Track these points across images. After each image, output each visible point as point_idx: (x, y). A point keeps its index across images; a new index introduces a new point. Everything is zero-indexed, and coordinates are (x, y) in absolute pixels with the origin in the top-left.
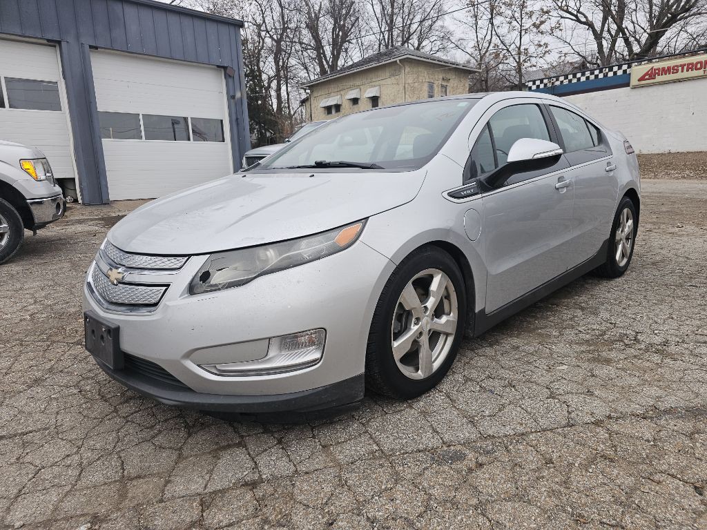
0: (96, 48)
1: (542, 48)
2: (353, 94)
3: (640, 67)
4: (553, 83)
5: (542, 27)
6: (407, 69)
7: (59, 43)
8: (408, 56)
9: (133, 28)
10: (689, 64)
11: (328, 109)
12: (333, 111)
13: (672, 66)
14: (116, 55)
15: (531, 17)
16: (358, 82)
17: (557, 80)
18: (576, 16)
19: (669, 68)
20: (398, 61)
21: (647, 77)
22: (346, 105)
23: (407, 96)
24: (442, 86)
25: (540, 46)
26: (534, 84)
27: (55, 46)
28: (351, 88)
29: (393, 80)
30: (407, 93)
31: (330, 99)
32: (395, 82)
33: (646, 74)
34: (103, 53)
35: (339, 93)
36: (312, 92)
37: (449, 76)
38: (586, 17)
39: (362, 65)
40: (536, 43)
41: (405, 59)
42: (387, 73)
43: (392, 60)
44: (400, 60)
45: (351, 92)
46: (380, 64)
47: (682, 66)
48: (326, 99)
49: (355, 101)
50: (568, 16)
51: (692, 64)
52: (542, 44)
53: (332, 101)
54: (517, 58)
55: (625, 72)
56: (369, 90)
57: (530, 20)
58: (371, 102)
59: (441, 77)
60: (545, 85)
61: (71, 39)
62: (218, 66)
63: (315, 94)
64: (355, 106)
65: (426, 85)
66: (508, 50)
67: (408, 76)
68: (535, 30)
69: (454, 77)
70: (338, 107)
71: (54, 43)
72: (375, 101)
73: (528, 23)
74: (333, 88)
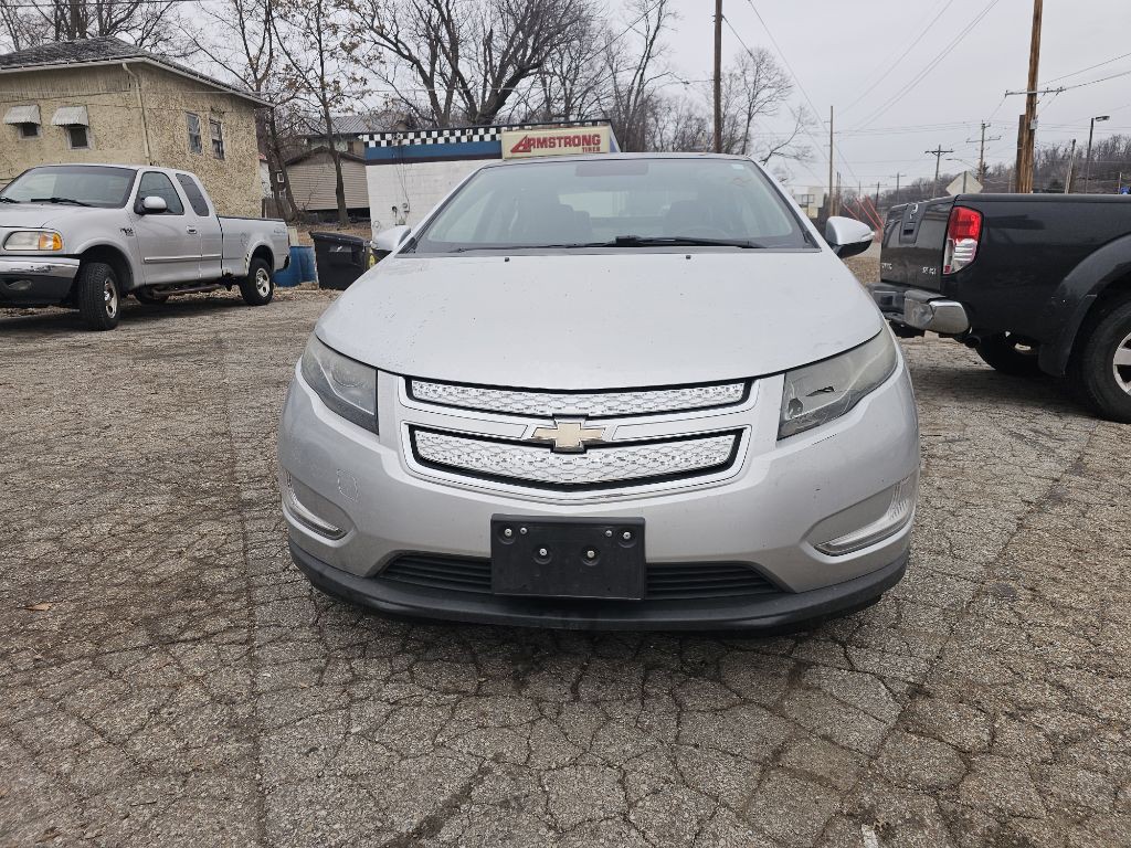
1: (358, 84)
2: (22, 114)
3: (510, 133)
4: (400, 142)
5: (356, 53)
6: (145, 83)
10: (566, 138)
13: (548, 136)
15: (335, 33)
16: (32, 92)
17: (405, 137)
18: (396, 45)
19: (545, 140)
20: (125, 66)
21: (521, 148)
22: (7, 134)
23: (149, 132)
24: (212, 122)
25: (355, 80)
26: (372, 138)
28: (14, 103)
29: (115, 98)
30: (150, 126)
32: (119, 102)
33: (520, 145)
37: (222, 106)
38: (409, 50)
40: (350, 75)
41: (138, 63)
42: (101, 83)
43: (112, 62)
44: (127, 64)
45: (18, 110)
46: (84, 65)
47: (560, 139)
49: (29, 129)
50: (386, 43)
51: (569, 138)
52: (358, 77)
54: (321, 94)
55: (493, 137)
56: (60, 111)
57: (334, 37)
58: (69, 134)
59: (208, 106)
60: (389, 143)
64: (31, 139)
65: (184, 115)
66: (304, 78)
67: (146, 94)
68: (345, 54)
69: (230, 109)
72: (77, 133)
73: (332, 42)
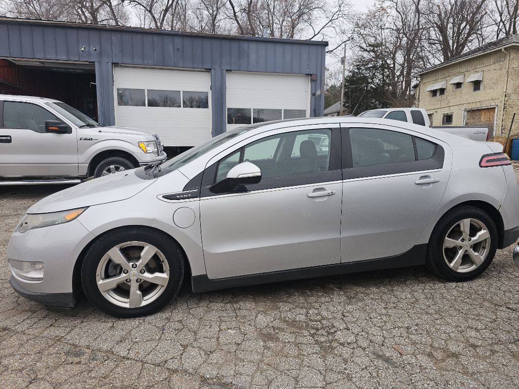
0: (231, 71)
2: (456, 80)
7: (210, 69)
8: (514, 44)
9: (253, 56)
11: (434, 93)
12: (438, 94)
14: (243, 73)
16: (463, 69)
20: (503, 50)
22: (450, 89)
23: (509, 79)
27: (209, 72)
28: (456, 75)
29: (497, 66)
30: (510, 76)
31: (437, 84)
32: (499, 67)
34: (235, 73)
35: (444, 79)
36: (422, 79)
39: (469, 55)
41: (510, 47)
42: (492, 60)
43: (497, 49)
44: (505, 49)
45: (455, 78)
48: (433, 85)
49: (458, 85)
53: (437, 86)
56: (472, 76)
58: (473, 85)
61: (217, 67)
62: (307, 75)
63: (425, 81)
64: (459, 89)
67: (513, 61)
70: (442, 91)
71: (208, 70)
72: (477, 85)
74: (440, 75)
